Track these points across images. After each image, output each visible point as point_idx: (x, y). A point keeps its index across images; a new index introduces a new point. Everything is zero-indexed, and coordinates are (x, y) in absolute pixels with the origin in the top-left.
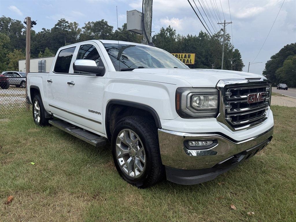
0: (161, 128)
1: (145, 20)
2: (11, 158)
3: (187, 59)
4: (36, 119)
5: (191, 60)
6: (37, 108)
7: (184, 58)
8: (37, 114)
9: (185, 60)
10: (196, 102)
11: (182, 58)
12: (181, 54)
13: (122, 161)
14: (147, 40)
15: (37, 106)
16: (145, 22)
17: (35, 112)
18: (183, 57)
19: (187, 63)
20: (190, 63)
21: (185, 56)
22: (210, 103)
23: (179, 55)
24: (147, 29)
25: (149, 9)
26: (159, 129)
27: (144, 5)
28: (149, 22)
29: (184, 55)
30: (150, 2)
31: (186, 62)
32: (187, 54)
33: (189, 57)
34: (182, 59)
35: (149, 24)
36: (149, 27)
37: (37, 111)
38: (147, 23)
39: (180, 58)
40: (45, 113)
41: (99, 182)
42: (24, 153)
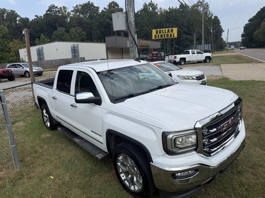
0: (152, 162)
1: (129, 19)
2: (34, 172)
3: (170, 33)
4: (46, 124)
5: (173, 34)
6: (46, 115)
7: (168, 33)
8: (46, 120)
9: (168, 34)
10: (179, 141)
11: (165, 32)
12: (164, 29)
13: (123, 176)
14: (132, 38)
15: (46, 113)
16: (129, 22)
17: (45, 118)
18: (167, 31)
19: (171, 37)
20: (174, 36)
21: (168, 31)
22: (190, 139)
23: (163, 30)
24: (131, 29)
25: (132, 10)
26: (151, 163)
27: (127, 6)
28: (133, 22)
29: (167, 29)
30: (132, 3)
31: (169, 36)
32: (170, 29)
33: (172, 31)
34: (166, 34)
35: (133, 24)
36: (133, 26)
37: (46, 117)
38: (131, 23)
39: (164, 33)
40: (53, 120)
41: (107, 195)
42: (43, 165)
